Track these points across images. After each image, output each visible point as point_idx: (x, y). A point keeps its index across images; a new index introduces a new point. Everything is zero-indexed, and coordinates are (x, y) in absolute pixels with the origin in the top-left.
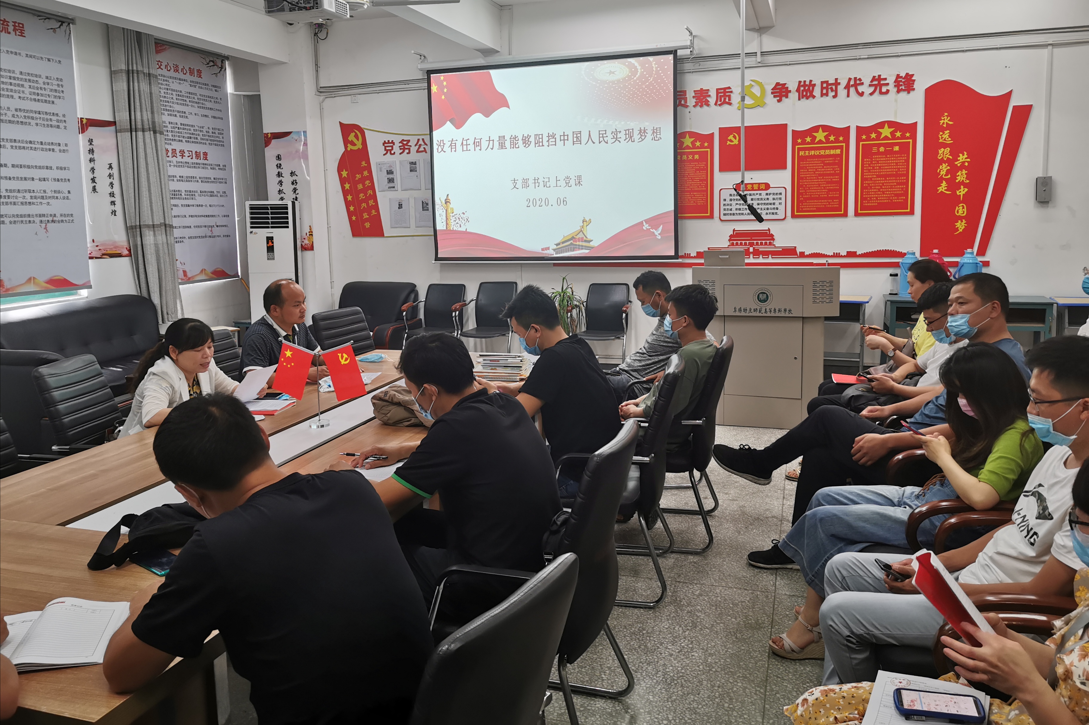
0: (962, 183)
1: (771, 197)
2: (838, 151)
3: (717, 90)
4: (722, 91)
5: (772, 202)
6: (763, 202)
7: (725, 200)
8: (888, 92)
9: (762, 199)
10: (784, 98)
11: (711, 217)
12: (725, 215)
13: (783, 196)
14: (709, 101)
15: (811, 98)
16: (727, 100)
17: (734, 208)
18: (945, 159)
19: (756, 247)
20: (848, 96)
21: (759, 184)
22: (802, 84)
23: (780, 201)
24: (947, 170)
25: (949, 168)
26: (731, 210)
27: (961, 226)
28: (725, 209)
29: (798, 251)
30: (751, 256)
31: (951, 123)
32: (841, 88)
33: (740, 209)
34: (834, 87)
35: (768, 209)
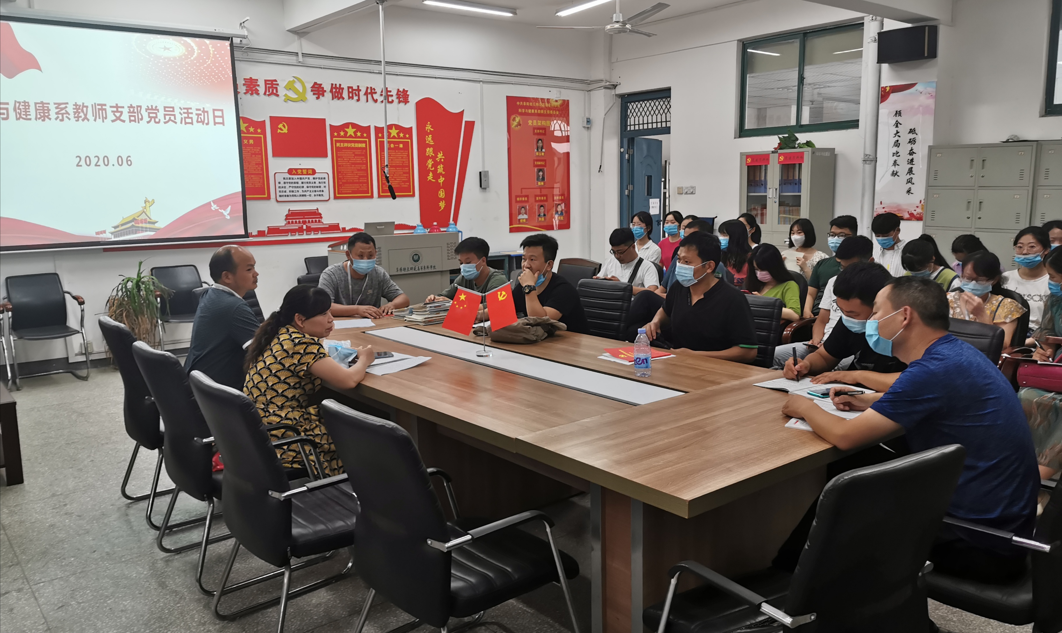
0: (441, 174)
1: (317, 181)
2: (363, 145)
3: (266, 81)
4: (270, 82)
5: (319, 185)
6: (311, 185)
7: (279, 183)
8: (392, 101)
9: (310, 182)
10: (321, 96)
11: (269, 198)
12: (280, 196)
13: (326, 180)
14: (258, 91)
15: (341, 100)
16: (275, 92)
17: (288, 191)
18: (430, 156)
19: (309, 225)
20: (367, 101)
21: (307, 169)
22: (334, 86)
23: (325, 185)
24: (432, 164)
25: (433, 162)
26: (285, 192)
27: (442, 205)
28: (280, 191)
29: (341, 226)
30: (305, 232)
31: (432, 130)
32: (362, 93)
33: (293, 191)
34: (357, 92)
35: (315, 191)
